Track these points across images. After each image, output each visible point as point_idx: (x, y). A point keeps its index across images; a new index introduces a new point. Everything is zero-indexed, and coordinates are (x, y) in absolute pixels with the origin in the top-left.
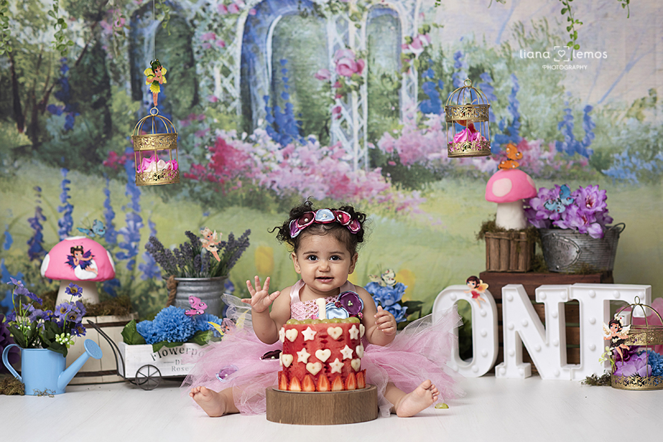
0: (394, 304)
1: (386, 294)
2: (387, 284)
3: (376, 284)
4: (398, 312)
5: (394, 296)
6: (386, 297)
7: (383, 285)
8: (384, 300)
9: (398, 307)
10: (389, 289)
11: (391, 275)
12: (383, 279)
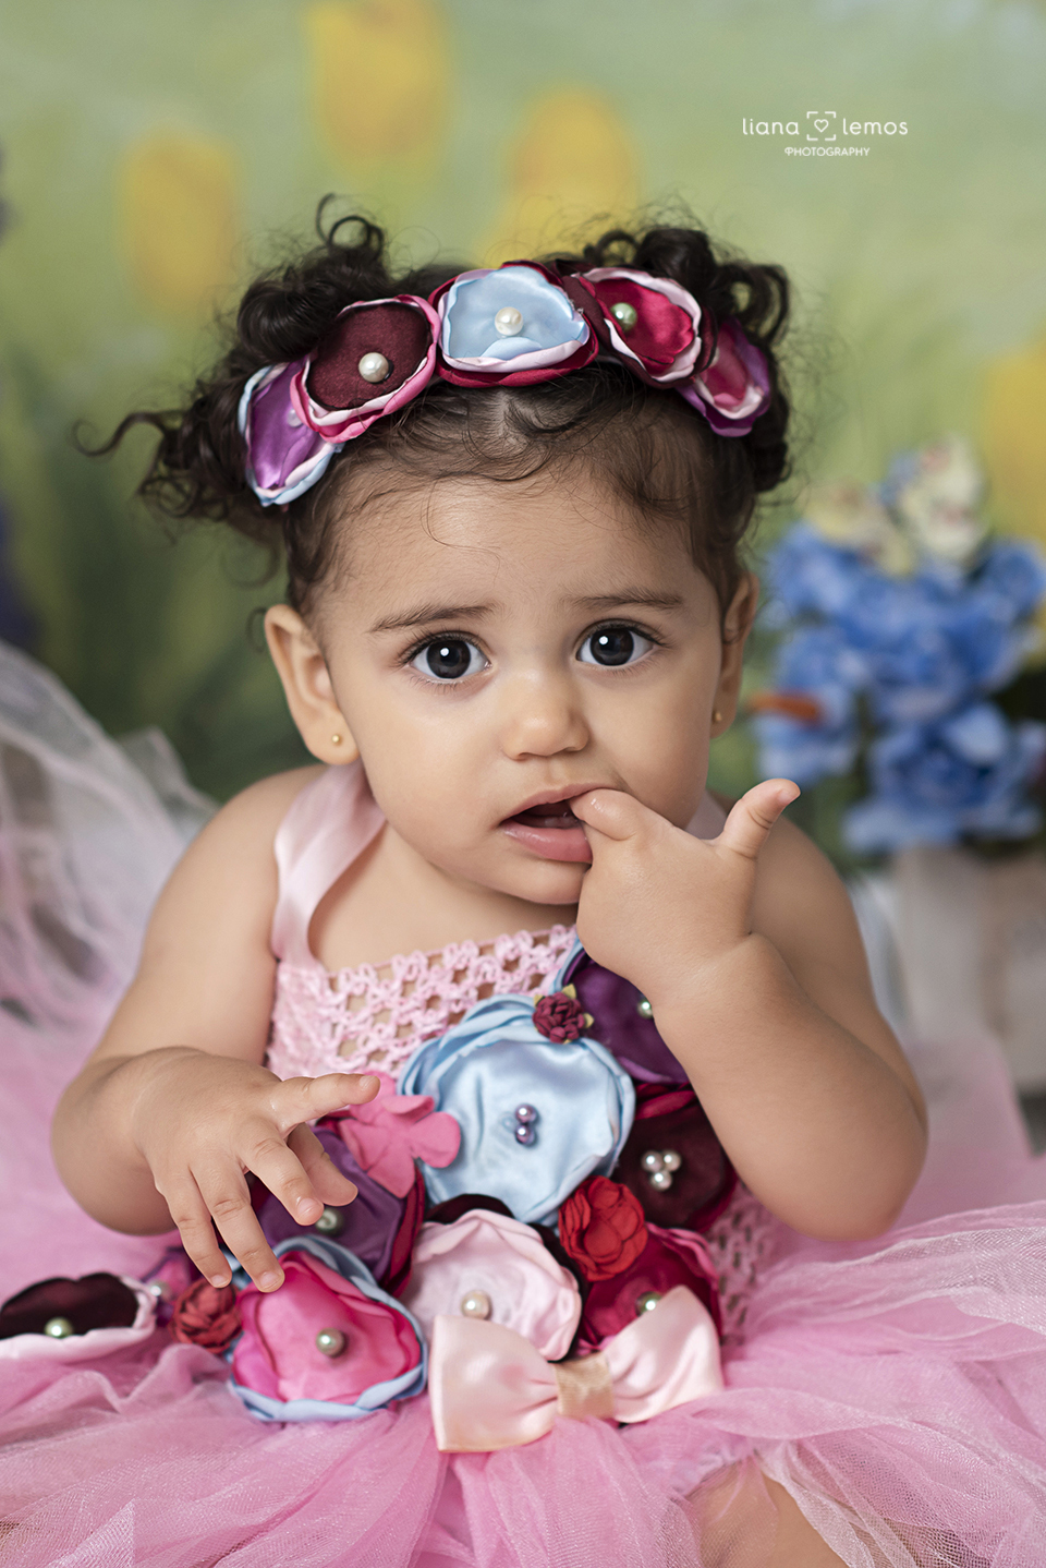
0: (962, 706)
1: (901, 645)
2: (920, 553)
3: (851, 559)
4: (983, 773)
5: (965, 648)
6: (908, 665)
7: (896, 561)
8: (891, 682)
9: (981, 736)
10: (934, 592)
11: (956, 481)
12: (895, 517)
